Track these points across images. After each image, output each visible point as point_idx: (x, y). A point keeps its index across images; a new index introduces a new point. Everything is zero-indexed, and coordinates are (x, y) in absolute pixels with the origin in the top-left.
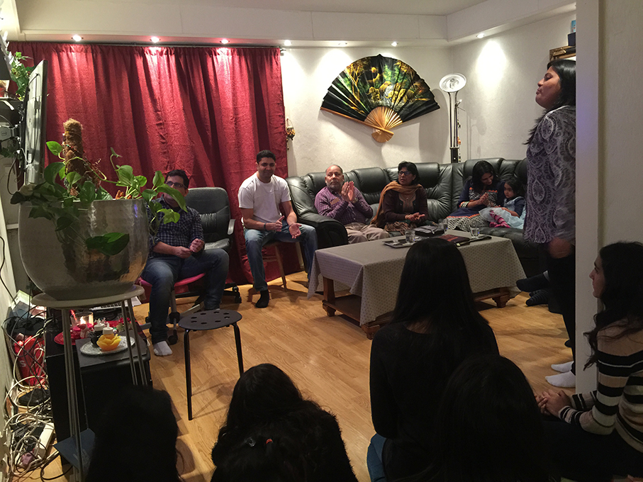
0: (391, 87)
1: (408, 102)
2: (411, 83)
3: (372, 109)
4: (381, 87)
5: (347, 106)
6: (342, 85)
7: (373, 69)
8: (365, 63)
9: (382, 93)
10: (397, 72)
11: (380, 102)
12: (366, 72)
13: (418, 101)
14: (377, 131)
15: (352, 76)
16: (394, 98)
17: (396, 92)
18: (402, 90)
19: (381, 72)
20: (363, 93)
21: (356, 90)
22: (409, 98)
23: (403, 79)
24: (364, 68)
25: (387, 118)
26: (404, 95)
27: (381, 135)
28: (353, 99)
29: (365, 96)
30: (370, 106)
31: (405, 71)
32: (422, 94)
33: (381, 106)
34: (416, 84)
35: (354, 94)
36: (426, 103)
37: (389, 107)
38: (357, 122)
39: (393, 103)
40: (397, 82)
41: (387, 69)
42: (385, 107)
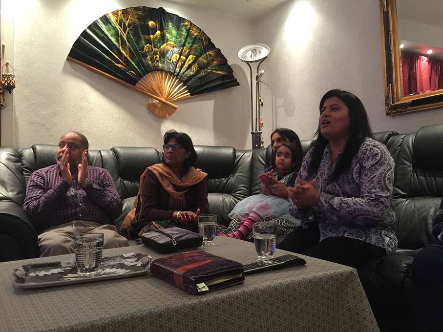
0: (176, 50)
1: (198, 72)
2: (204, 51)
3: (148, 72)
4: (162, 47)
5: (109, 61)
6: (103, 32)
7: (151, 23)
8: (140, 13)
9: (163, 54)
10: (184, 33)
11: (160, 64)
12: (140, 24)
13: (211, 73)
14: (155, 101)
15: (120, 25)
16: (179, 64)
17: (183, 58)
18: (191, 56)
19: (162, 29)
20: (135, 50)
21: (123, 43)
22: (201, 68)
23: (193, 43)
24: (137, 19)
25: (169, 87)
26: (193, 63)
27: (161, 107)
28: (119, 54)
29: (138, 54)
30: (145, 68)
31: (196, 34)
32: (218, 65)
33: (162, 70)
34: (210, 53)
35: (121, 48)
36: (222, 77)
37: (171, 74)
38: (124, 86)
39: (178, 70)
40: (184, 45)
41: (170, 26)
42: (166, 72)
